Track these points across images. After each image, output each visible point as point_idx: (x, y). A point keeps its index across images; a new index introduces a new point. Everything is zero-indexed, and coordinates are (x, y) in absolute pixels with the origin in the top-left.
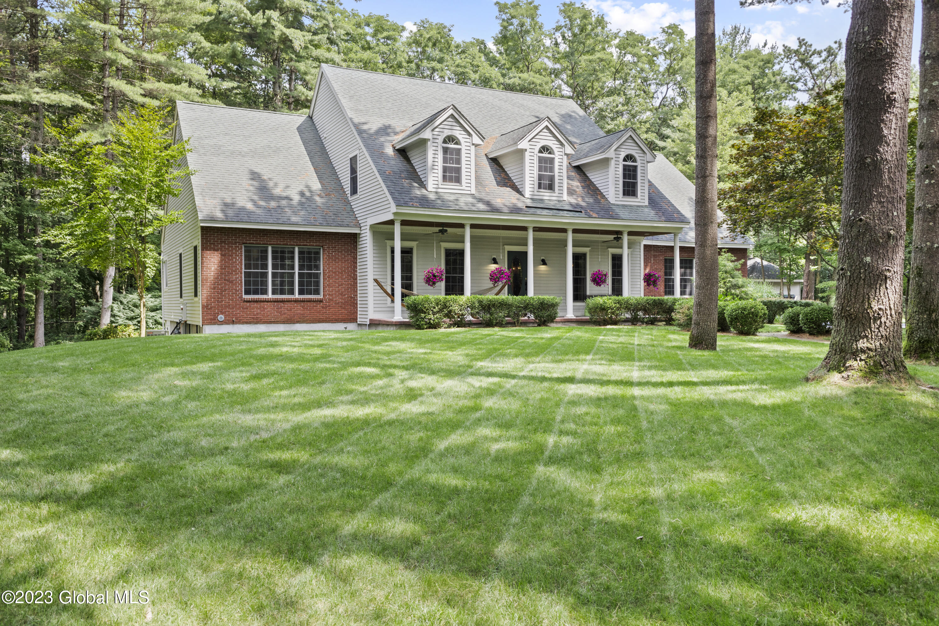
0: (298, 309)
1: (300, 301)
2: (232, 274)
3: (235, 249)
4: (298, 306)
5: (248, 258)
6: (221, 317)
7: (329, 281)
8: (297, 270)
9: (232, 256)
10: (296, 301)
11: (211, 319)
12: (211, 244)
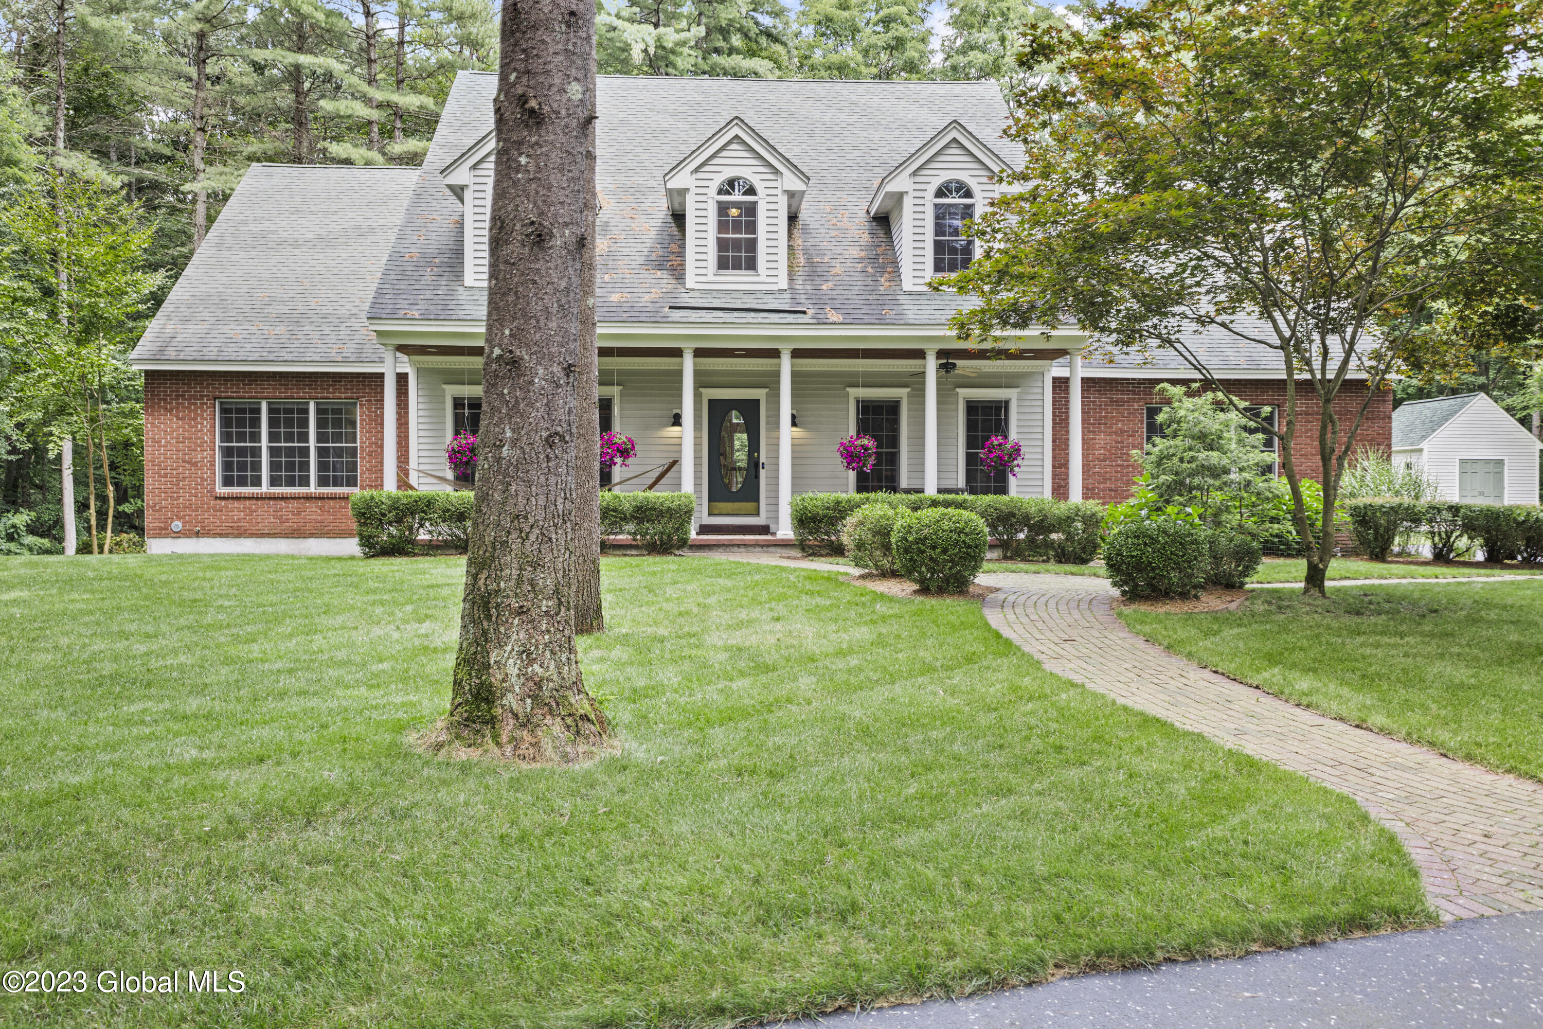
0: (312, 512)
1: (316, 498)
2: (195, 450)
3: (202, 408)
4: (312, 507)
5: (226, 423)
6: (177, 525)
7: (370, 462)
8: (312, 443)
9: (195, 419)
10: (308, 498)
11: (161, 529)
12: (160, 400)
